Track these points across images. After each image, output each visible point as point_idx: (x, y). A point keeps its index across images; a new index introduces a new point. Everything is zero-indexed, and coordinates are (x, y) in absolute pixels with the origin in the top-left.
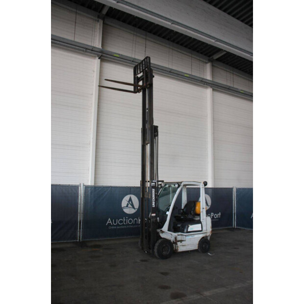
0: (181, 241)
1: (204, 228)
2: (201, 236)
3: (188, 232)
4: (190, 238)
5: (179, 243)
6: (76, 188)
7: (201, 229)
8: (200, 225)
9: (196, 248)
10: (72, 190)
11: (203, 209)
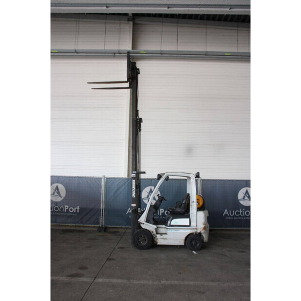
0: (161, 234)
1: (193, 224)
2: (189, 232)
3: (171, 226)
4: (174, 232)
5: (158, 236)
6: (99, 179)
7: (188, 224)
8: (188, 219)
9: (182, 243)
10: (96, 182)
11: (193, 202)
